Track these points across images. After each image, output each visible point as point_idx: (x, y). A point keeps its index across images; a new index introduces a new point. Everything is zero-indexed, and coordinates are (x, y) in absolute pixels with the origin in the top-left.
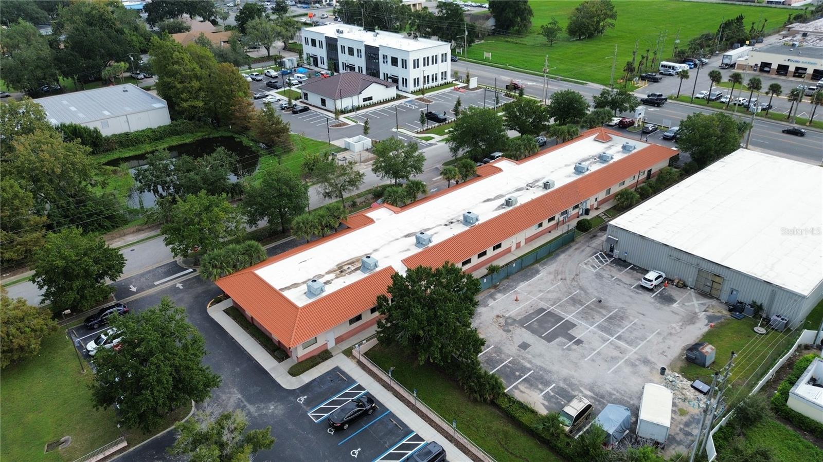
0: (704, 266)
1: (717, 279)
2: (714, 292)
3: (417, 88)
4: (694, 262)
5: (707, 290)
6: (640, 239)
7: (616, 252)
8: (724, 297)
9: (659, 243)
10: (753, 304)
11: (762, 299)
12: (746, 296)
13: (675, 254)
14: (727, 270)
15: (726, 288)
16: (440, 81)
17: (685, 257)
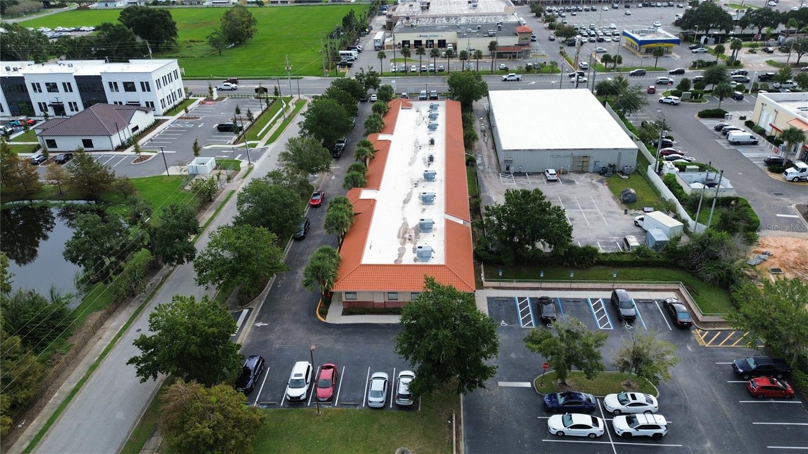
0: (576, 154)
1: (585, 159)
2: (584, 169)
3: (165, 110)
4: (569, 153)
5: (580, 169)
6: (529, 152)
7: (512, 169)
8: (591, 169)
9: (543, 150)
10: (610, 166)
11: (614, 161)
12: (604, 163)
13: (556, 153)
14: (591, 151)
15: (592, 162)
16: (179, 100)
17: (563, 153)
